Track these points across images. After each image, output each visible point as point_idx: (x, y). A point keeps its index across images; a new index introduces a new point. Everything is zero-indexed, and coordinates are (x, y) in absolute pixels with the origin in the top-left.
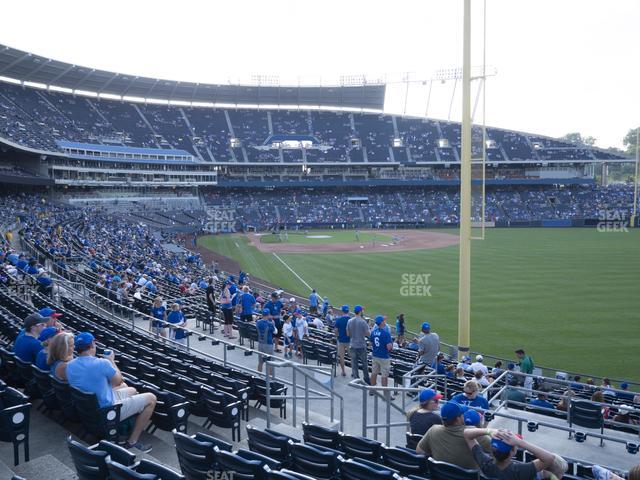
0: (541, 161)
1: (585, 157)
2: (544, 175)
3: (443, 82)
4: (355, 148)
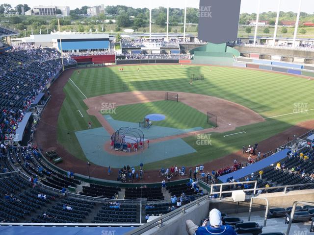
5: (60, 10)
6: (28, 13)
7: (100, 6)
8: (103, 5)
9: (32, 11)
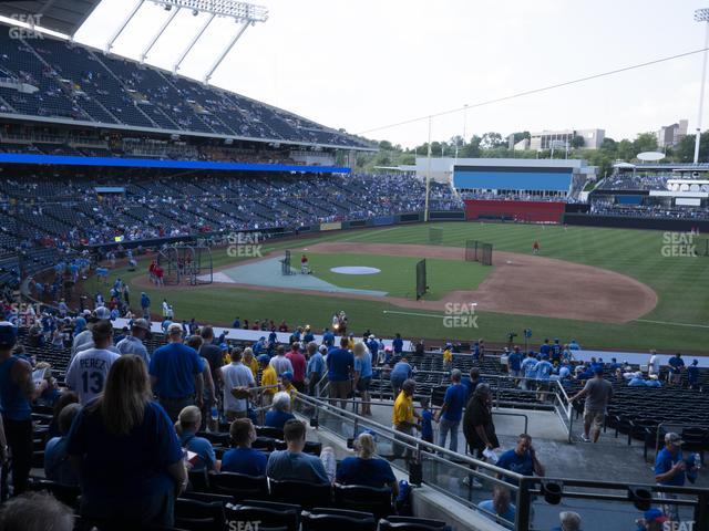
0: (314, 144)
1: (339, 142)
2: (310, 161)
3: (195, 14)
4: (81, 96)
5: (581, 138)
6: (520, 146)
7: (676, 126)
8: (685, 123)
9: (529, 143)
